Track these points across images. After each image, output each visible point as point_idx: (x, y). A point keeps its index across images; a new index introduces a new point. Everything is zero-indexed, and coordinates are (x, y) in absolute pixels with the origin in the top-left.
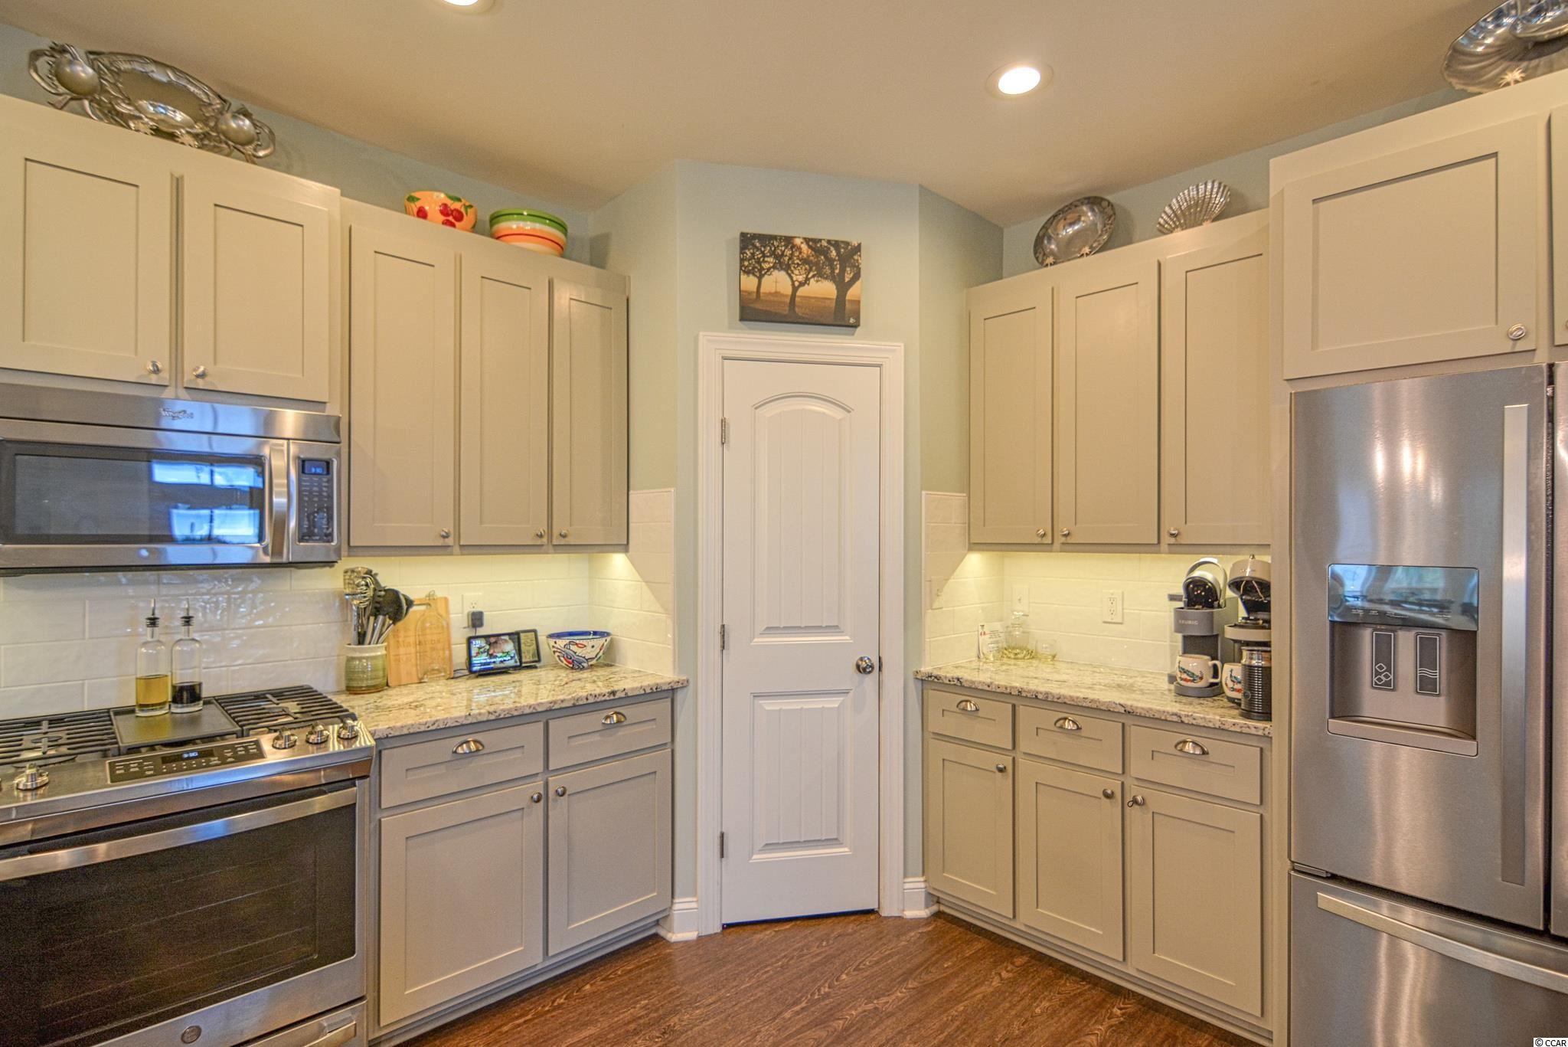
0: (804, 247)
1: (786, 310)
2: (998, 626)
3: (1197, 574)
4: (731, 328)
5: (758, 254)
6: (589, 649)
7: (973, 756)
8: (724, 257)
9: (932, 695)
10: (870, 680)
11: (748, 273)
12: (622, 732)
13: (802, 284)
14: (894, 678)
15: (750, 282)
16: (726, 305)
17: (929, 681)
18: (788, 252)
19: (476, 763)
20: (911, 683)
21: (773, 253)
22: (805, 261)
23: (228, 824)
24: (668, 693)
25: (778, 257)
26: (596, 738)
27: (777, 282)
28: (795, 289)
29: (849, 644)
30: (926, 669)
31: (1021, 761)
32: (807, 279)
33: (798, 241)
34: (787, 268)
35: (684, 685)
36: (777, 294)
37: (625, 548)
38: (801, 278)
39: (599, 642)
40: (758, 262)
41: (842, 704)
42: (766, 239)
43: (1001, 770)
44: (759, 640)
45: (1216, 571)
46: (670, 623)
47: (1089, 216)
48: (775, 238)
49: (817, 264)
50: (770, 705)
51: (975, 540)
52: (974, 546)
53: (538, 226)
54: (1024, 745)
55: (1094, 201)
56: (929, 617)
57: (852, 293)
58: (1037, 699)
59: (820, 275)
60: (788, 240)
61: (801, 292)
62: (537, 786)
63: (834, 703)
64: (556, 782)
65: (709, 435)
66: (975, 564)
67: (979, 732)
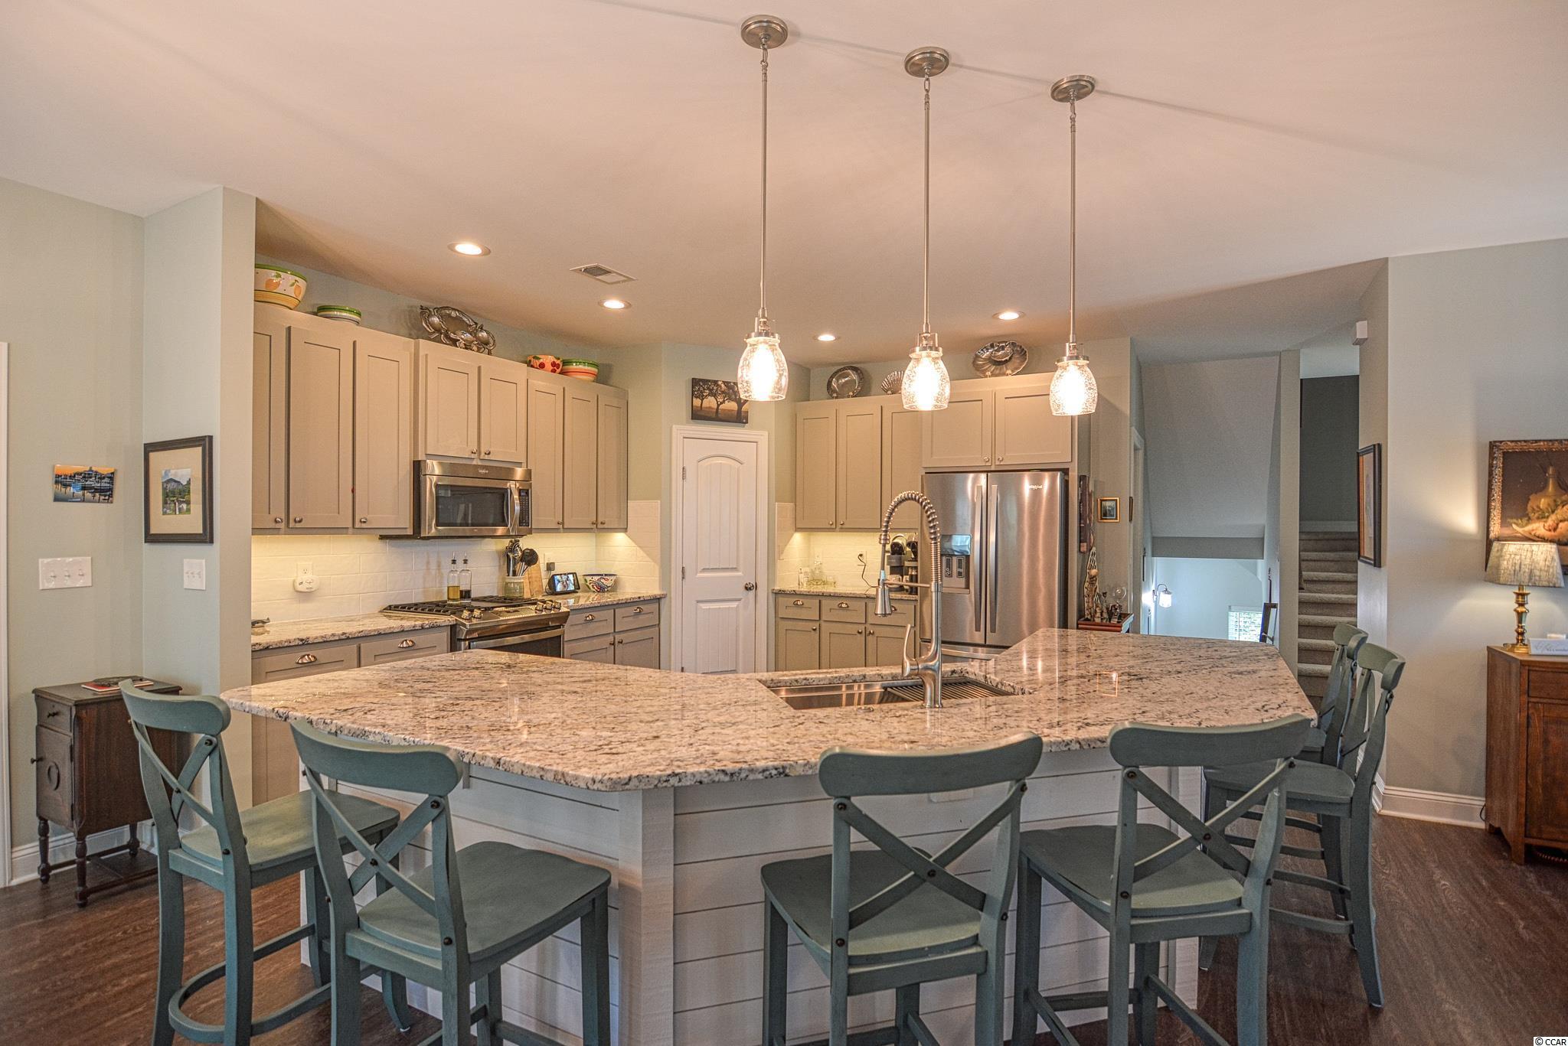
0: (723, 385)
1: (714, 416)
2: (808, 570)
3: (895, 541)
4: (688, 423)
5: (701, 389)
6: (609, 583)
7: (801, 625)
8: (685, 389)
9: (781, 599)
10: (751, 593)
11: (697, 397)
12: (641, 617)
13: (721, 403)
14: (763, 592)
15: (697, 402)
16: (685, 412)
17: (779, 594)
18: (715, 388)
19: (592, 625)
20: (770, 594)
21: (708, 388)
22: (723, 392)
23: (532, 637)
24: (657, 600)
25: (711, 390)
26: (631, 619)
27: (710, 402)
28: (718, 406)
29: (742, 576)
30: (777, 588)
31: (824, 625)
32: (724, 401)
33: (720, 383)
34: (715, 396)
35: (664, 596)
36: (710, 408)
37: (625, 530)
38: (721, 400)
39: (613, 578)
40: (702, 392)
41: (738, 606)
42: (705, 381)
43: (814, 630)
44: (700, 575)
45: (902, 540)
46: (657, 568)
47: (854, 376)
48: (709, 381)
49: (728, 394)
50: (705, 606)
51: (798, 526)
52: (798, 530)
53: (590, 368)
54: (824, 618)
55: (855, 369)
56: (779, 564)
57: (744, 408)
58: (830, 596)
59: (730, 399)
60: (715, 382)
61: (721, 407)
62: (611, 639)
63: (734, 605)
64: (618, 637)
65: (677, 473)
66: (798, 538)
67: (804, 614)
